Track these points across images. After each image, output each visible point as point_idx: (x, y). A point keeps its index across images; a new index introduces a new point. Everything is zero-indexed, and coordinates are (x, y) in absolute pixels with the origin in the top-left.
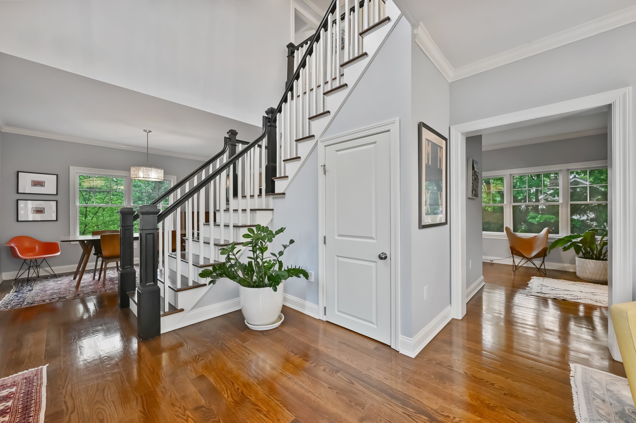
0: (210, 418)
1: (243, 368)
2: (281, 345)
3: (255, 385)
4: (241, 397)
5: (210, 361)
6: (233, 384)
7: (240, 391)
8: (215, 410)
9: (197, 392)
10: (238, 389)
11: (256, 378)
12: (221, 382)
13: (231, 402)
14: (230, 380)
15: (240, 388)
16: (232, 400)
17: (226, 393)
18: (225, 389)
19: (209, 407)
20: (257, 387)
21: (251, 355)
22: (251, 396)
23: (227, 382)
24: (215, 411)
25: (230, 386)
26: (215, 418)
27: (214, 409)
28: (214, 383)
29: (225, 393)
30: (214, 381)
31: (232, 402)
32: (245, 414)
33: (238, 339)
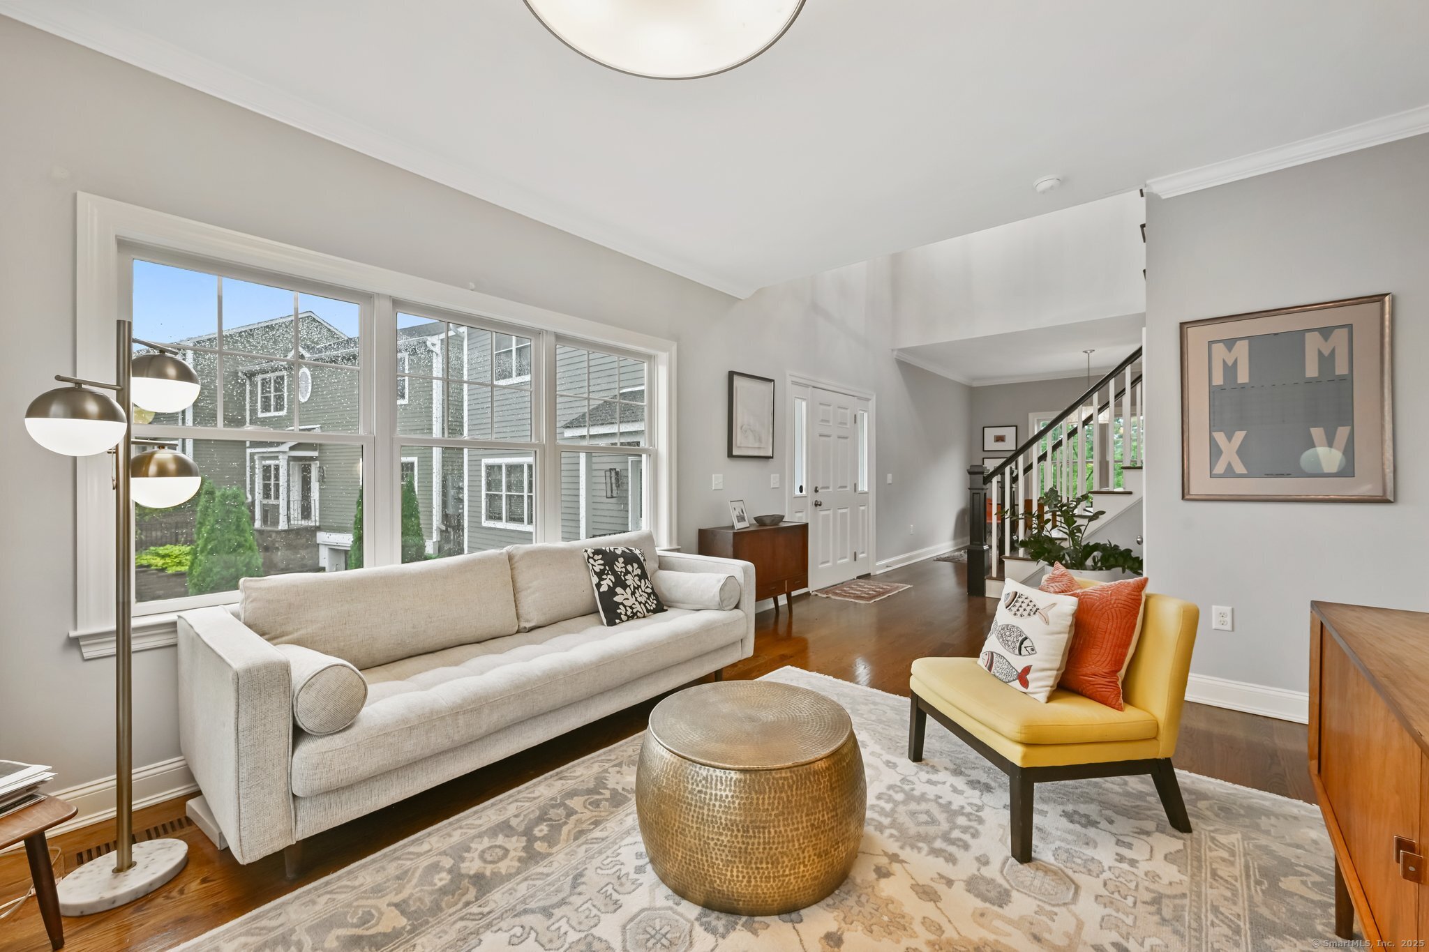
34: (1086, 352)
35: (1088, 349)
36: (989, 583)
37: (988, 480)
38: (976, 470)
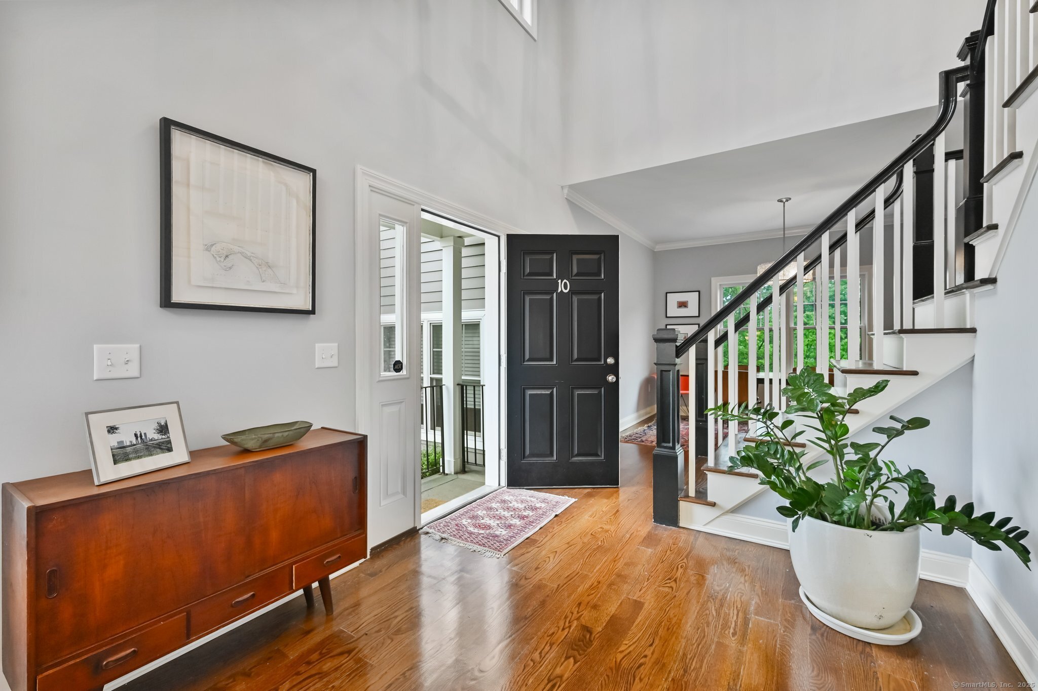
0: (577, 650)
1: (694, 642)
2: (818, 675)
3: (668, 676)
4: (632, 668)
5: (675, 596)
6: (651, 645)
7: (642, 661)
8: (591, 648)
9: (611, 614)
10: (645, 656)
11: (685, 671)
12: (644, 629)
13: (614, 660)
14: (656, 638)
15: (648, 658)
16: (618, 660)
17: (627, 646)
18: (634, 640)
19: (594, 639)
20: (666, 679)
21: (733, 639)
22: (641, 680)
23: (649, 636)
24: (589, 650)
25: (643, 643)
26: (580, 655)
27: (593, 646)
28: (636, 623)
29: (626, 644)
30: (640, 621)
31: (616, 661)
32: (602, 687)
33: (758, 601)
34: (780, 201)
35: (783, 196)
36: (684, 506)
37: (681, 351)
38: (665, 335)
